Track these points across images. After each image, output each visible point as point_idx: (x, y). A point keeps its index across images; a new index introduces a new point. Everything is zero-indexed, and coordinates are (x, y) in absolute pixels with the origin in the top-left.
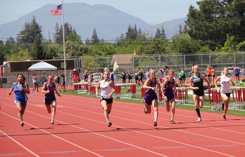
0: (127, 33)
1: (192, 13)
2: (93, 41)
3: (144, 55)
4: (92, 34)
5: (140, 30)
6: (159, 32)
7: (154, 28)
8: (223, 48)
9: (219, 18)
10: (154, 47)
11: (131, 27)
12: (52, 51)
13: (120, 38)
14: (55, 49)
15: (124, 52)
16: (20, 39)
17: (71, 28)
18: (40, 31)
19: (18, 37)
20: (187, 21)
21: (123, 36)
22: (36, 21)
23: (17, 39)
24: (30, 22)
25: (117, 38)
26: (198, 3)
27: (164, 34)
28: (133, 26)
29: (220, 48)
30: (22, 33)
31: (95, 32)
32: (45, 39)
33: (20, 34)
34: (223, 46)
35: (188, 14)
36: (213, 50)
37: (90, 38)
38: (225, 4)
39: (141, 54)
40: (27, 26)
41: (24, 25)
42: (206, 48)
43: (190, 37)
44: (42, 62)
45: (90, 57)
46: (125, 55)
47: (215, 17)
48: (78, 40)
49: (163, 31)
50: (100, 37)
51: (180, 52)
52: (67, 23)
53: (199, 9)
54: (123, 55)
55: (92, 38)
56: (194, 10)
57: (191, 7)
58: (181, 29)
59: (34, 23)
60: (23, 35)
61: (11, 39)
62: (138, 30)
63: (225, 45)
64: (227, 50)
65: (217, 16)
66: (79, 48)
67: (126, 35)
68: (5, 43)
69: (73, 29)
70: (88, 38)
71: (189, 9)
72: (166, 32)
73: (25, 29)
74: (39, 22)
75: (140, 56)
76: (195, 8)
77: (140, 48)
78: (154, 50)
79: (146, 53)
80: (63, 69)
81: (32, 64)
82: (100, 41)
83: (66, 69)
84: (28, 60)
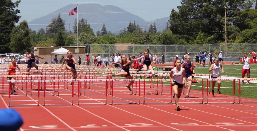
0: (128, 28)
1: (174, 15)
3: (138, 44)
4: (102, 27)
5: (138, 26)
6: (152, 27)
7: (149, 24)
8: (195, 41)
9: (193, 18)
10: (145, 39)
11: (131, 23)
12: (70, 40)
13: (123, 30)
14: (72, 38)
15: (123, 42)
16: (48, 30)
17: (87, 23)
18: (63, 25)
19: (47, 28)
20: (170, 20)
21: (125, 30)
22: (60, 17)
23: (46, 30)
24: (57, 17)
25: (121, 30)
26: (178, 7)
27: (155, 29)
28: (132, 22)
29: (193, 41)
30: (50, 26)
31: (104, 26)
32: (67, 31)
33: (49, 27)
34: (196, 39)
35: (170, 15)
36: (188, 42)
37: (100, 31)
38: (198, 9)
39: (135, 44)
40: (54, 21)
41: (52, 19)
42: (183, 40)
43: (171, 32)
44: (62, 48)
45: (97, 45)
46: (123, 44)
47: (190, 18)
48: (91, 32)
49: (155, 27)
50: (108, 30)
51: (163, 43)
52: (83, 19)
53: (178, 12)
54: (122, 44)
55: (102, 31)
56: (175, 13)
57: (173, 10)
58: (168, 25)
59: (59, 18)
60: (51, 27)
61: (42, 29)
62: (136, 25)
63: (197, 39)
64: (198, 43)
65: (192, 17)
66: (90, 38)
67: (127, 29)
68: (37, 33)
69: (88, 24)
71: (171, 12)
72: (156, 28)
73: (52, 23)
74: (63, 18)
75: (134, 45)
76: (176, 11)
77: (135, 39)
78: (145, 40)
79: (139, 43)
80: (77, 53)
81: (55, 49)
82: (108, 32)
83: (79, 53)
84: (52, 47)
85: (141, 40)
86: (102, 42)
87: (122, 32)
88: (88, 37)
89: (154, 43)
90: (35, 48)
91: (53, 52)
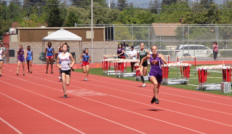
2: (119, 5)
3: (194, 24)
10: (206, 16)
12: (72, 15)
13: (154, 2)
14: (76, 12)
37: (116, 2)
39: (190, 23)
44: (62, 29)
45: (122, 25)
55: (119, 2)
70: (113, 1)
77: (188, 15)
78: (207, 18)
79: (196, 22)
80: (90, 40)
81: (49, 32)
82: (129, 5)
83: (94, 40)
84: (43, 27)
85: (199, 18)
86: (129, 21)
87: (154, 5)
88: (104, 12)
89: (224, 23)
90: (12, 30)
91: (46, 38)
